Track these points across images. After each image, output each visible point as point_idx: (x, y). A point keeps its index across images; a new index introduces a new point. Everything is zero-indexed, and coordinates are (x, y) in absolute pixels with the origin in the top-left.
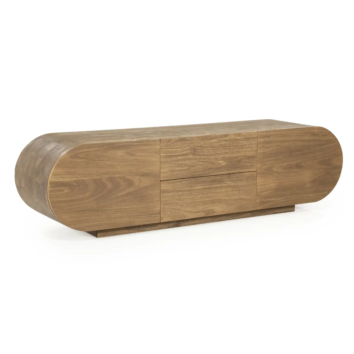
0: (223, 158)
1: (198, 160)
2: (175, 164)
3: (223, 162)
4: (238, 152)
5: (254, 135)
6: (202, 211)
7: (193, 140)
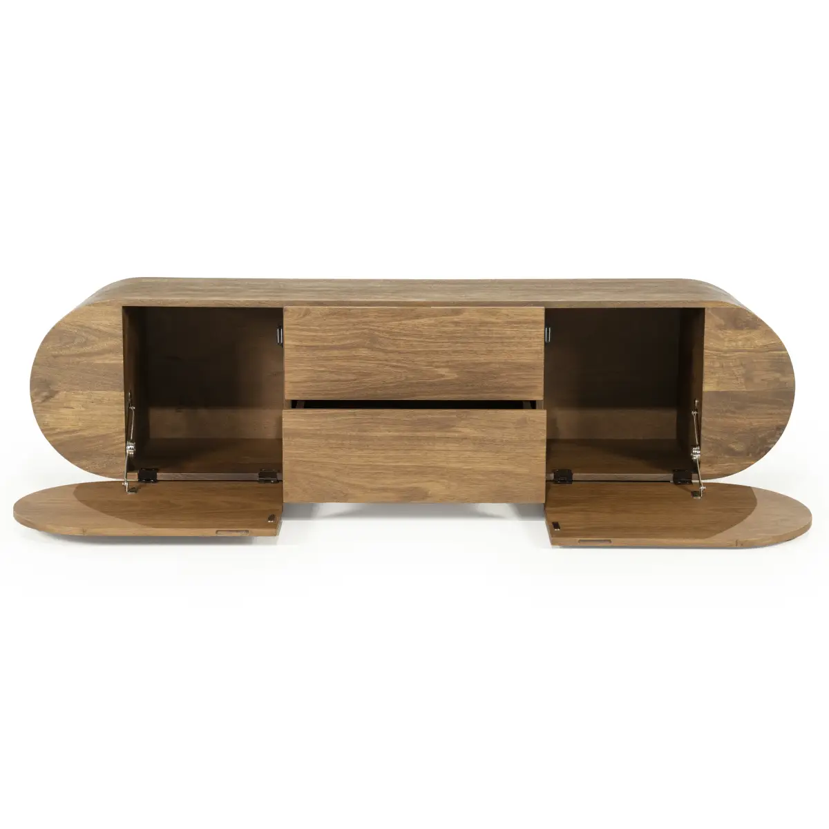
0: (448, 362)
1: (381, 362)
3: (447, 372)
4: (490, 352)
5: (535, 315)
6: (392, 490)
7: (368, 317)
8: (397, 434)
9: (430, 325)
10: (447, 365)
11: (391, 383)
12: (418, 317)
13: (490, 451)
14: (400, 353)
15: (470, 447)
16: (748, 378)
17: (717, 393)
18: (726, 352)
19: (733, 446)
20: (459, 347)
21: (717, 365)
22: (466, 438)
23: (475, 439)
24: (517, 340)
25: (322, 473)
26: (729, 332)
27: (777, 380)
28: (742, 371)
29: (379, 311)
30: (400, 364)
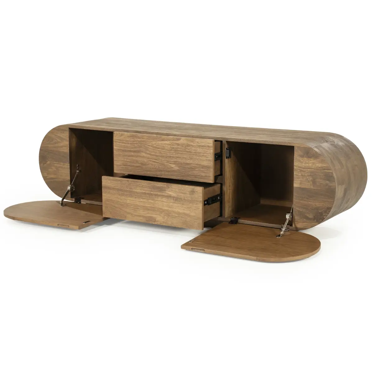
0: (175, 162)
1: (149, 159)
2: (127, 159)
3: (175, 166)
4: (191, 159)
5: (208, 143)
6: (143, 216)
7: (144, 138)
8: (144, 191)
9: (168, 144)
10: (175, 163)
11: (153, 169)
12: (163, 140)
13: (180, 204)
14: (157, 156)
15: (172, 201)
16: (314, 182)
17: (300, 188)
18: (304, 168)
19: (308, 215)
20: (179, 155)
21: (300, 174)
22: (170, 197)
23: (174, 197)
24: (202, 154)
25: (116, 206)
26: (305, 159)
27: (327, 185)
28: (311, 179)
29: (149, 137)
30: (156, 161)
